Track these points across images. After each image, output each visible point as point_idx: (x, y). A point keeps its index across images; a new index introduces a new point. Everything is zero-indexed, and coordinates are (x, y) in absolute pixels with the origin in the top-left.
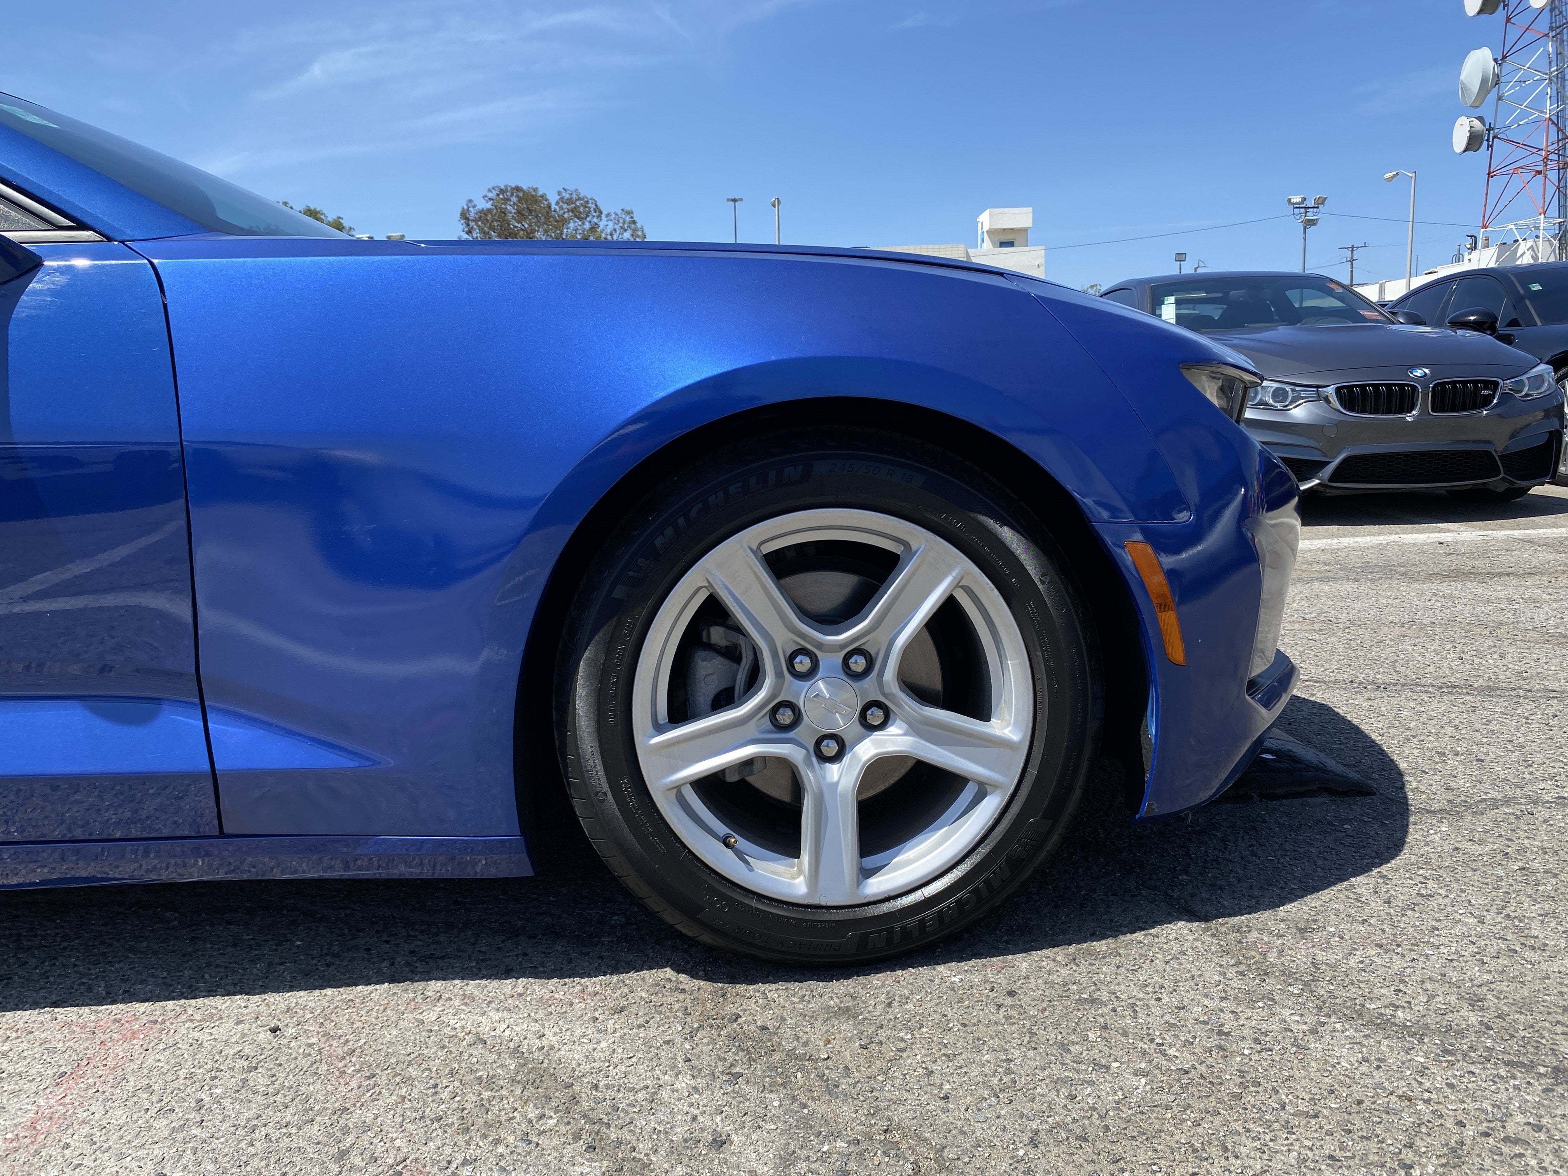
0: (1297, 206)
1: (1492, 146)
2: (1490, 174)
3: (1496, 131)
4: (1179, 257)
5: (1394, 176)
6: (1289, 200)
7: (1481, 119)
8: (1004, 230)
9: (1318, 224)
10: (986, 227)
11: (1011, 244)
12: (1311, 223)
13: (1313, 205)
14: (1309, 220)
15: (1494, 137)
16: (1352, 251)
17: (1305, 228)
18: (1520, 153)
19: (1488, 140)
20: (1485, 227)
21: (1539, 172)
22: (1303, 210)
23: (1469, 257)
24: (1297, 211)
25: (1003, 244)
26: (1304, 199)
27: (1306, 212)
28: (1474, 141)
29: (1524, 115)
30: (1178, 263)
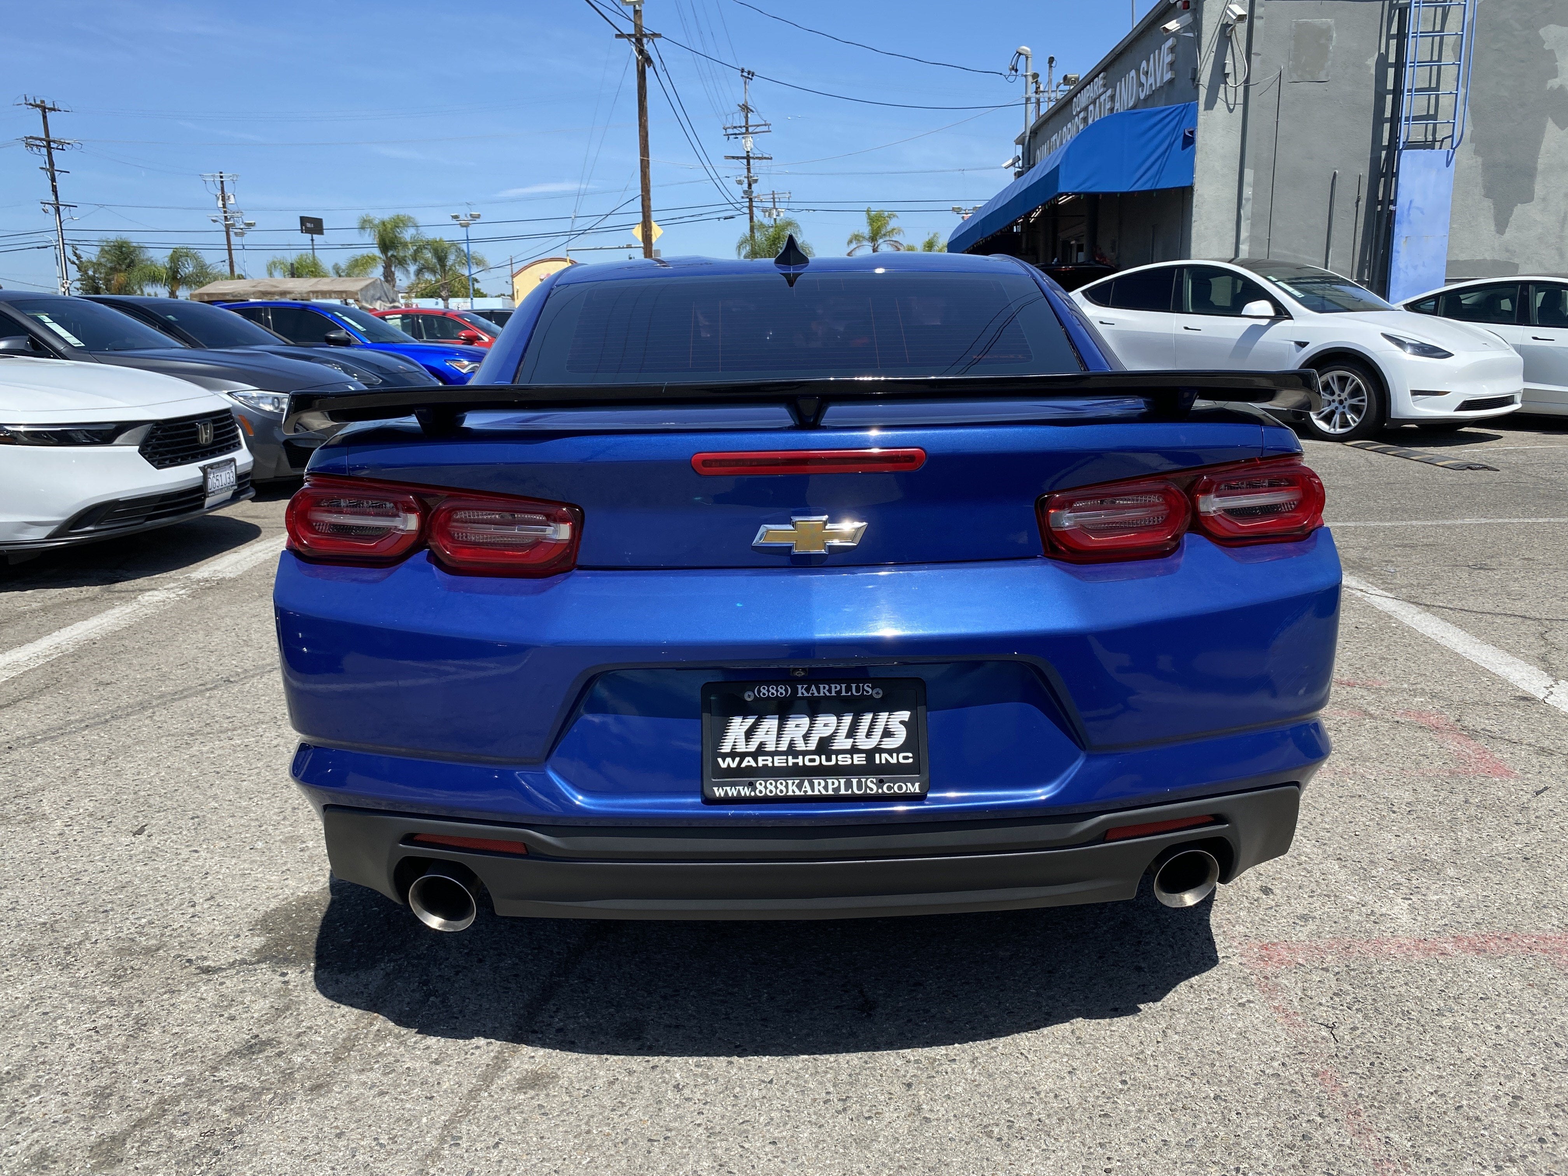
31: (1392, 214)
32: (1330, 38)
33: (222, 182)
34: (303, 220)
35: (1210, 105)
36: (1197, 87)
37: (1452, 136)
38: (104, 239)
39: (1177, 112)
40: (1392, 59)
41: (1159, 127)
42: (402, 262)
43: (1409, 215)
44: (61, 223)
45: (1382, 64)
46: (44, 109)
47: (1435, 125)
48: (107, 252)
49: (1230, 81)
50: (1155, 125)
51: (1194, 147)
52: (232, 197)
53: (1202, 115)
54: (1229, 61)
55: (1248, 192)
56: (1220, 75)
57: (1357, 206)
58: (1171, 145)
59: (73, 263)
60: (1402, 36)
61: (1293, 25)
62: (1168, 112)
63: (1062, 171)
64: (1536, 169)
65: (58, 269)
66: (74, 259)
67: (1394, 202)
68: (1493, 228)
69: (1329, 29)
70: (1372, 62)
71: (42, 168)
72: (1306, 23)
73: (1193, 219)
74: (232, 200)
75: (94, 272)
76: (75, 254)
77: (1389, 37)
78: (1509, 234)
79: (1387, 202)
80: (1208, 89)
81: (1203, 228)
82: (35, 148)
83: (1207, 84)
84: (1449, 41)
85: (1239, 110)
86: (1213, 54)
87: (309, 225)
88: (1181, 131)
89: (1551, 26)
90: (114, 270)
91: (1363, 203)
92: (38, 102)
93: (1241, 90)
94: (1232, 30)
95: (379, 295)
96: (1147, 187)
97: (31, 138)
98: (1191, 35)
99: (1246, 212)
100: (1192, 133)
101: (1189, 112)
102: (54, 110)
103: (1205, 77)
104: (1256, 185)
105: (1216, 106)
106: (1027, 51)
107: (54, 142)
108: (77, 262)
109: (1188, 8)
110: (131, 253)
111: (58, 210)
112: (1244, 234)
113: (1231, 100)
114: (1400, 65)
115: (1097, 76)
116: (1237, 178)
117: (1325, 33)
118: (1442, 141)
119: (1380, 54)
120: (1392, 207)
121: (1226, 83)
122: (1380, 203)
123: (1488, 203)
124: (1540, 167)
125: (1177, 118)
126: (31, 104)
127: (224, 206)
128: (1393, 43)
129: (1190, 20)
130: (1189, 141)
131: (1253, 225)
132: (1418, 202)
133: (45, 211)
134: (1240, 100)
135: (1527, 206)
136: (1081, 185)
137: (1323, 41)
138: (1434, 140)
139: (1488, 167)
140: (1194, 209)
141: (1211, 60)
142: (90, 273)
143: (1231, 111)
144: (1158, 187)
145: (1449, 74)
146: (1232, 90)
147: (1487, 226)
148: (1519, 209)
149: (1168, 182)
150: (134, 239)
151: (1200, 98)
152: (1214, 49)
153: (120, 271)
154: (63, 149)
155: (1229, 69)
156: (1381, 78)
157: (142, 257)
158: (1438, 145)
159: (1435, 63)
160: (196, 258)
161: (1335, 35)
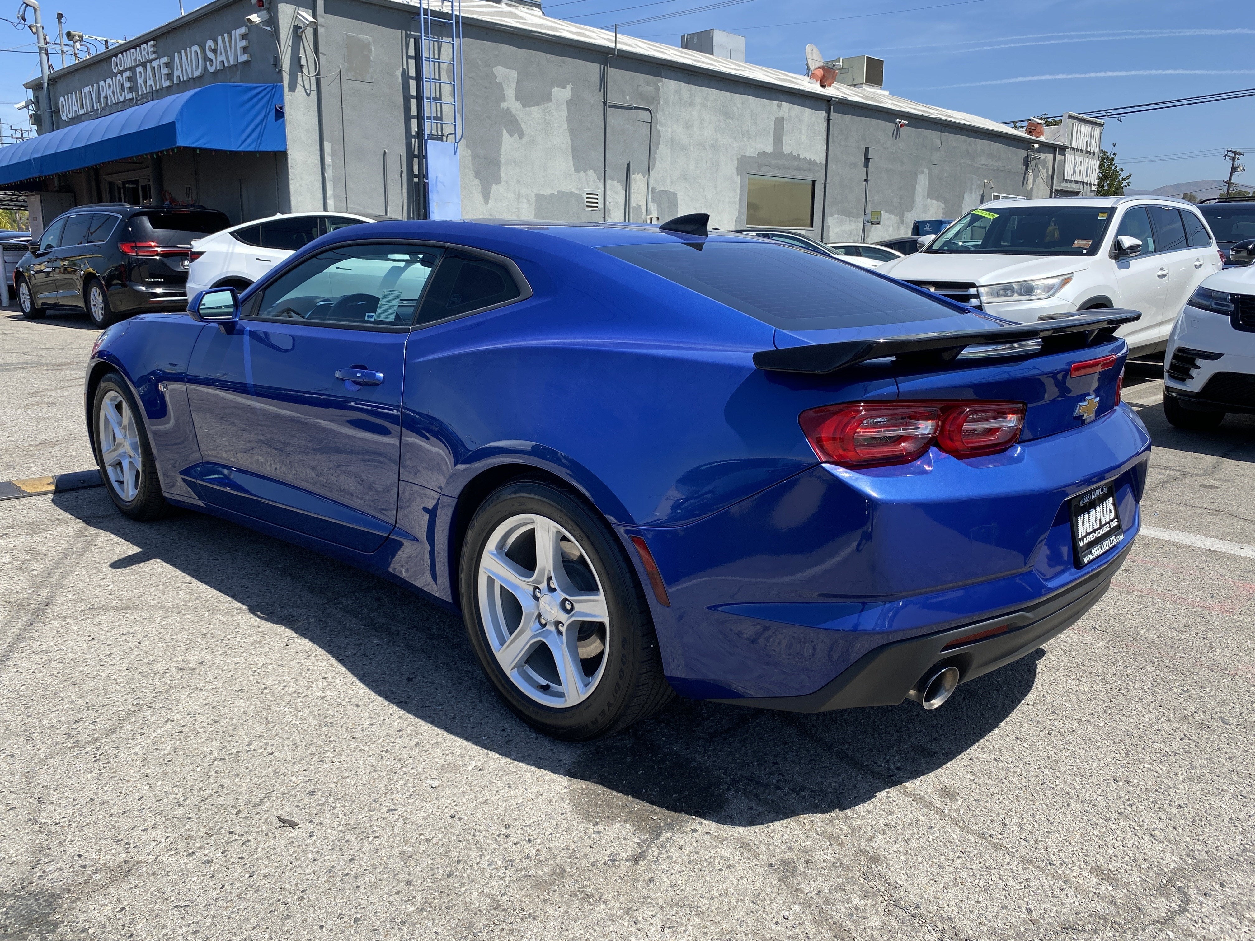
31: (426, 185)
32: (370, 51)
35: (292, 88)
36: (280, 72)
37: (455, 134)
39: (268, 90)
40: (412, 73)
41: (255, 100)
43: (436, 186)
45: (405, 76)
47: (442, 124)
49: (305, 70)
50: (252, 98)
51: (284, 121)
53: (288, 96)
54: (302, 54)
55: (328, 160)
56: (297, 65)
57: (401, 177)
58: (266, 116)
60: (418, 58)
61: (345, 36)
62: (263, 88)
63: (178, 126)
64: (500, 161)
67: (426, 176)
68: (482, 199)
69: (369, 44)
70: (399, 73)
72: (354, 36)
73: (290, 177)
77: (408, 57)
78: (491, 203)
79: (422, 176)
80: (290, 75)
81: (298, 185)
83: (288, 71)
84: (444, 66)
85: (314, 95)
86: (290, 48)
88: (273, 107)
89: (500, 67)
91: (404, 175)
93: (313, 80)
94: (302, 32)
96: (251, 148)
98: (269, 29)
99: (329, 174)
100: (281, 108)
101: (276, 90)
103: (286, 64)
104: (333, 154)
105: (297, 90)
106: (35, 4)
109: (263, 6)
112: (329, 193)
113: (307, 87)
114: (419, 78)
115: (146, 43)
116: (318, 148)
117: (365, 46)
118: (447, 136)
119: (404, 69)
120: (425, 180)
121: (302, 72)
122: (416, 176)
123: (477, 182)
124: (503, 161)
125: (269, 95)
128: (412, 62)
129: (267, 17)
130: (280, 114)
131: (335, 186)
132: (440, 176)
134: (314, 87)
135: (498, 186)
136: (196, 141)
137: (366, 52)
138: (443, 135)
139: (475, 157)
140: (290, 170)
141: (289, 51)
143: (308, 95)
144: (260, 150)
145: (447, 89)
146: (307, 79)
147: (478, 198)
148: (494, 187)
149: (267, 146)
151: (284, 82)
152: (290, 44)
155: (303, 62)
156: (406, 87)
158: (445, 138)
159: (438, 80)
161: (373, 49)
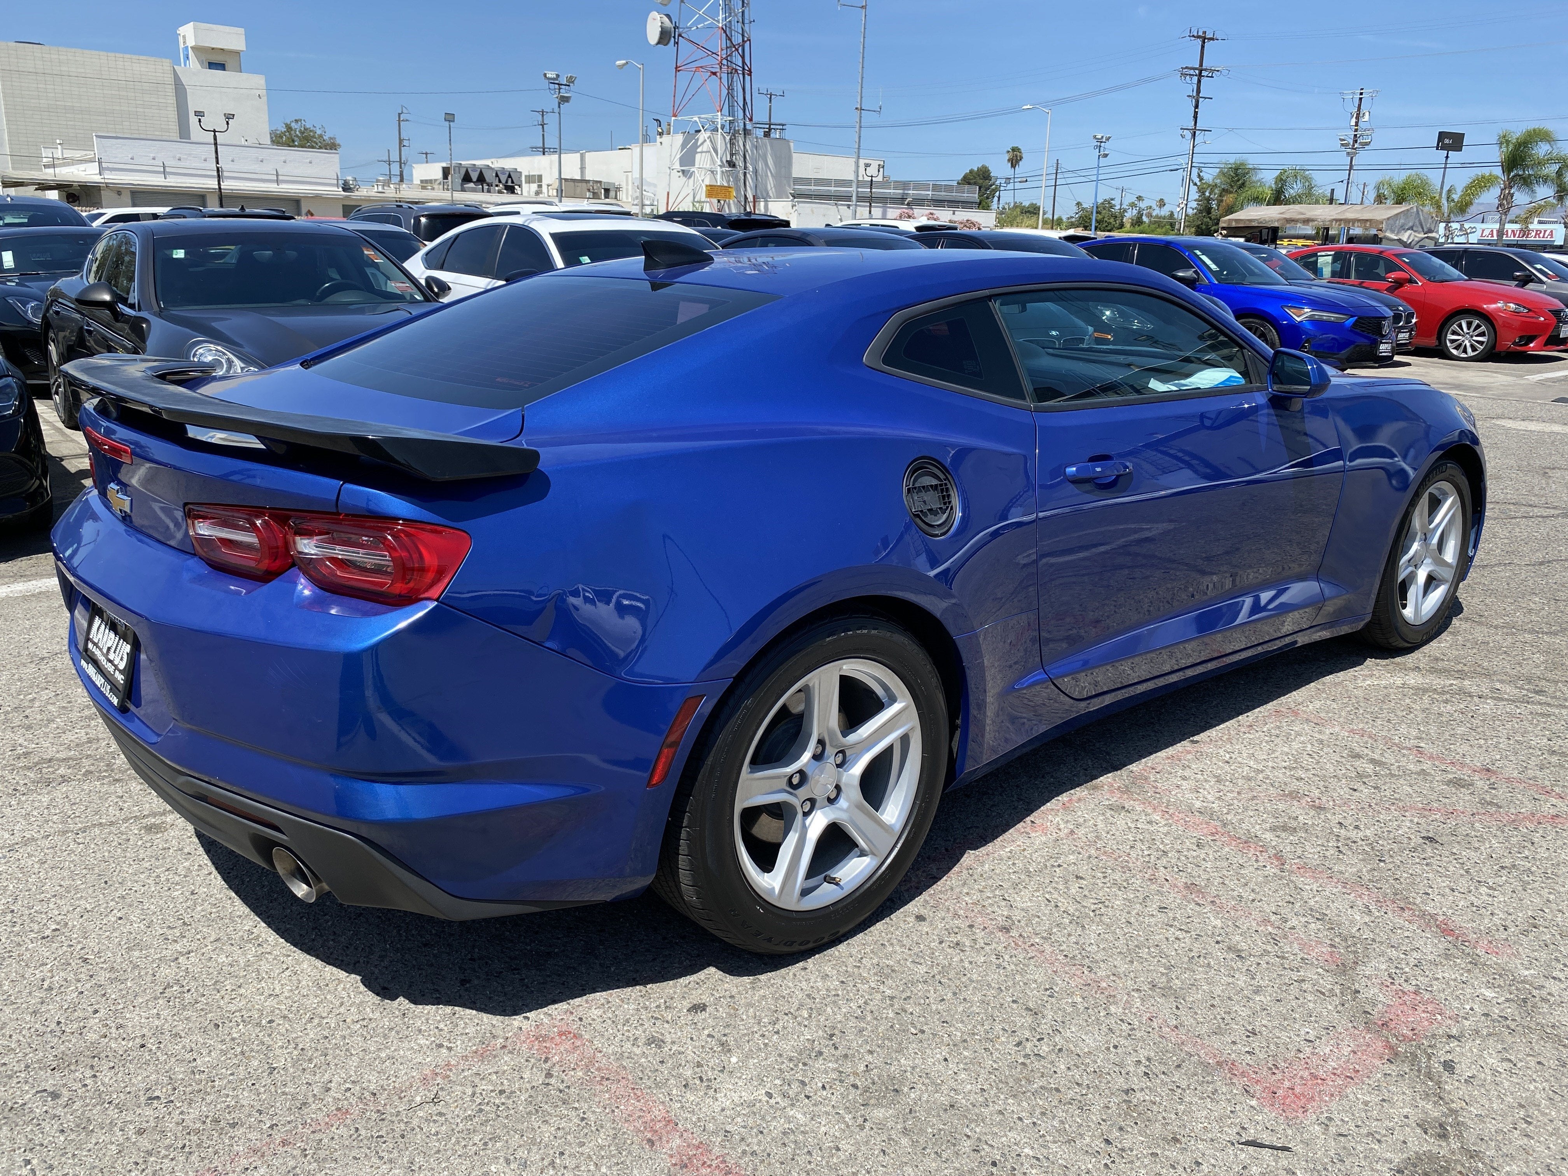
0: (552, 81)
1: (677, 43)
2: (677, 69)
3: (681, 30)
4: (448, 117)
5: (624, 65)
6: (545, 75)
7: (668, 16)
8: (213, 49)
9: (571, 101)
10: (191, 42)
11: (222, 67)
12: (565, 100)
13: (565, 82)
14: (562, 97)
15: (680, 35)
16: (543, 115)
17: (559, 103)
18: (700, 53)
19: (674, 37)
20: (675, 116)
21: (714, 74)
22: (557, 86)
23: (661, 140)
24: (552, 86)
25: (212, 65)
26: (558, 76)
27: (560, 89)
28: (665, 36)
29: (701, 19)
30: (447, 123)
33: (1361, 99)
34: (1442, 136)
38: (1224, 161)
42: (1526, 182)
44: (1194, 147)
46: (1204, 39)
48: (1224, 174)
52: (1367, 114)
59: (1195, 184)
65: (1182, 189)
66: (1197, 180)
71: (1189, 96)
74: (1366, 118)
75: (1210, 193)
76: (1199, 176)
82: (1188, 77)
87: (1447, 141)
90: (1224, 191)
92: (1201, 34)
95: (1411, 224)
97: (1186, 68)
102: (1212, 39)
107: (1206, 70)
108: (1199, 184)
110: (1244, 175)
111: (1194, 135)
126: (1193, 36)
127: (1357, 124)
133: (1183, 136)
142: (1207, 194)
150: (1252, 161)
153: (1231, 192)
154: (1212, 77)
157: (1254, 178)
160: (1307, 179)
